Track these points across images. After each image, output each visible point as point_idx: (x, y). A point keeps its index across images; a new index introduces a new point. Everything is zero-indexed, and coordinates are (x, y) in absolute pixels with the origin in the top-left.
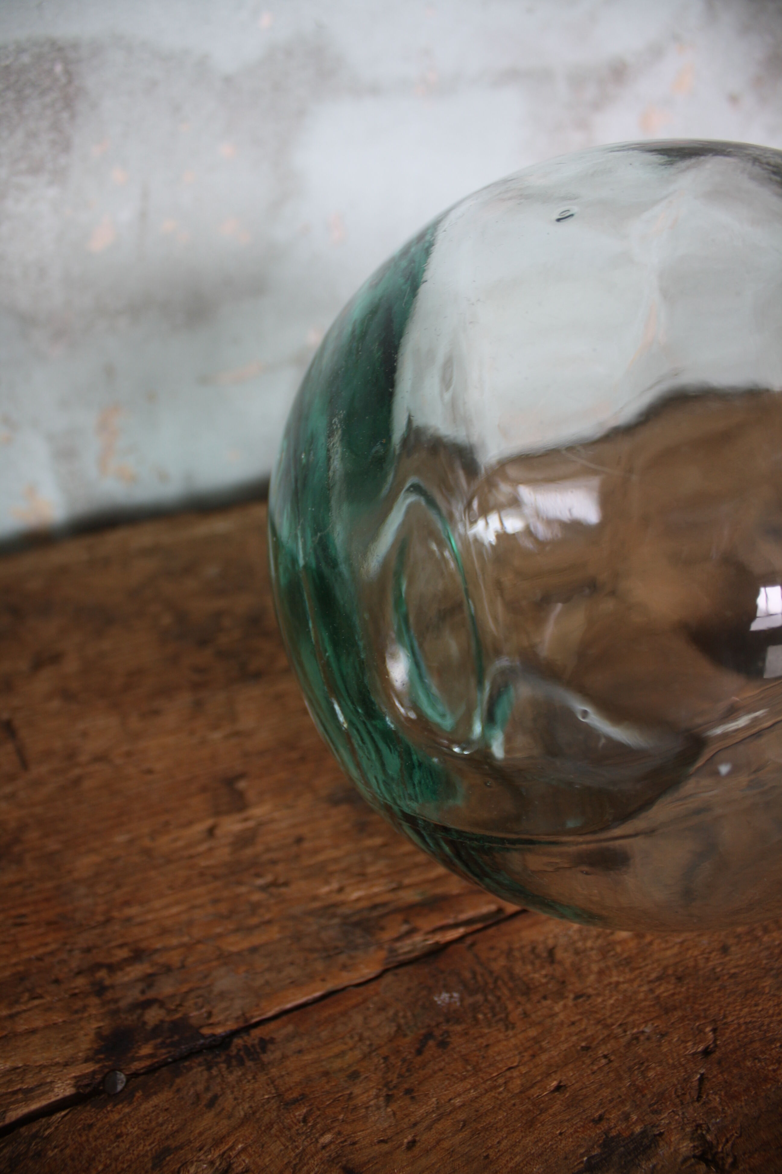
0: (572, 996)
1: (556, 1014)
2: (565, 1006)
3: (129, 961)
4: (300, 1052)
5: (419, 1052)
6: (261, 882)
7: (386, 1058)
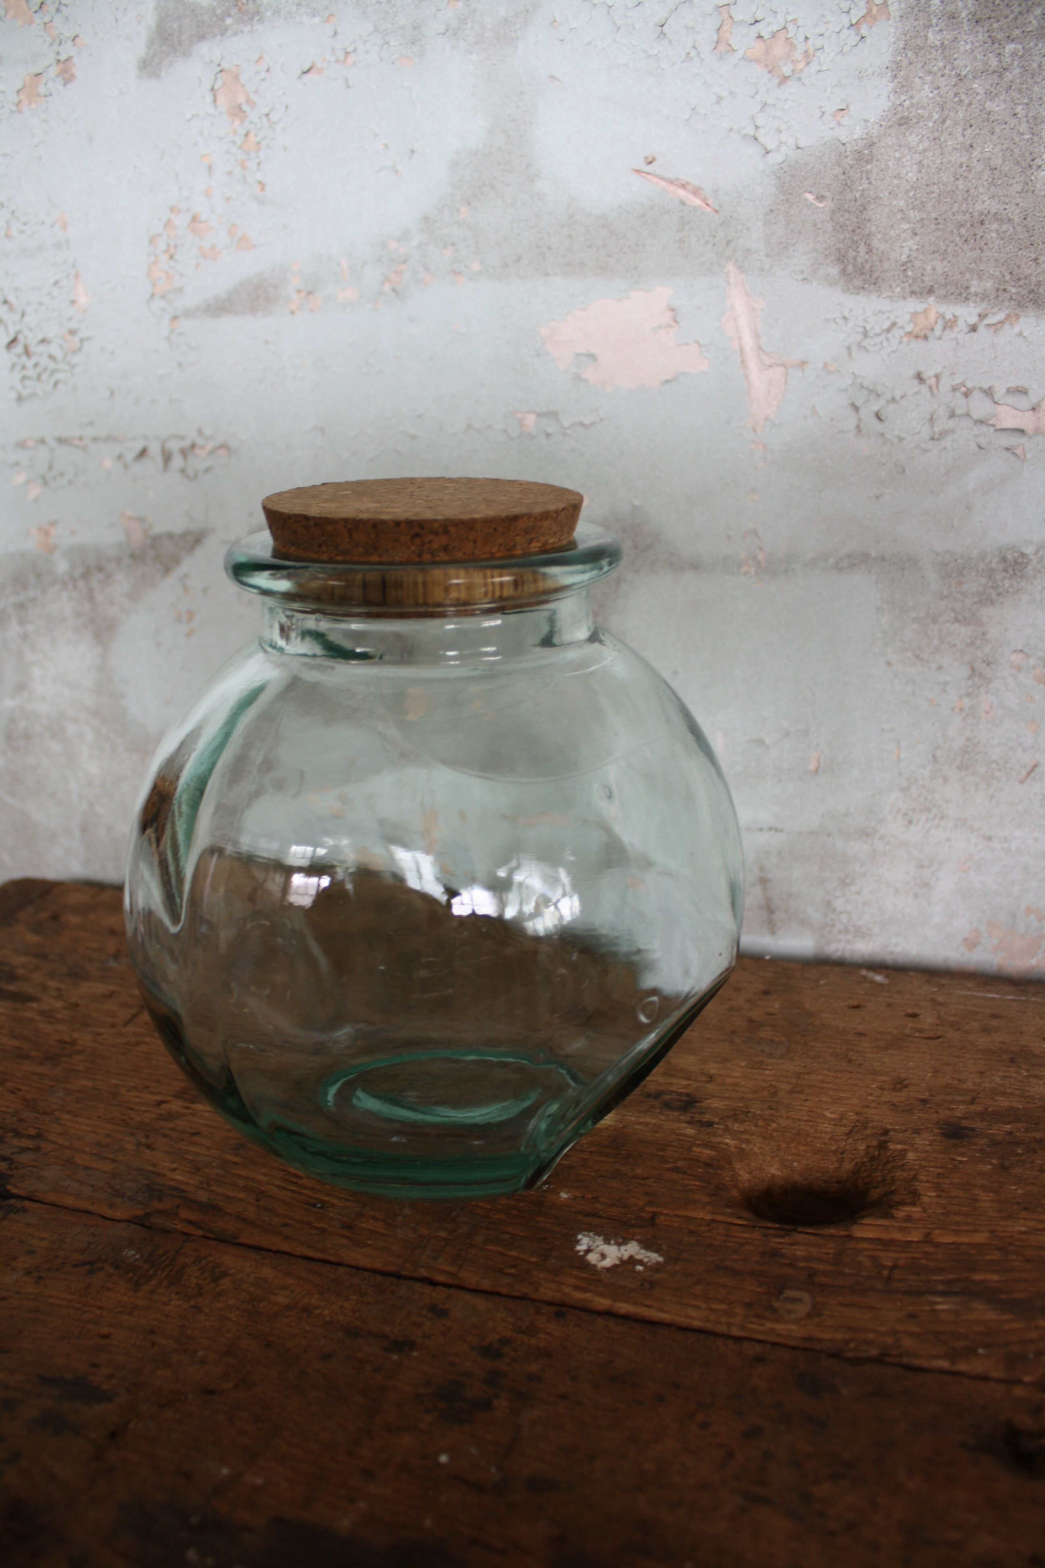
0: (192, 1303)
1: (167, 1304)
2: (179, 1306)
3: (29, 1136)
4: (29, 1224)
5: (75, 1266)
6: (144, 1140)
7: (57, 1257)
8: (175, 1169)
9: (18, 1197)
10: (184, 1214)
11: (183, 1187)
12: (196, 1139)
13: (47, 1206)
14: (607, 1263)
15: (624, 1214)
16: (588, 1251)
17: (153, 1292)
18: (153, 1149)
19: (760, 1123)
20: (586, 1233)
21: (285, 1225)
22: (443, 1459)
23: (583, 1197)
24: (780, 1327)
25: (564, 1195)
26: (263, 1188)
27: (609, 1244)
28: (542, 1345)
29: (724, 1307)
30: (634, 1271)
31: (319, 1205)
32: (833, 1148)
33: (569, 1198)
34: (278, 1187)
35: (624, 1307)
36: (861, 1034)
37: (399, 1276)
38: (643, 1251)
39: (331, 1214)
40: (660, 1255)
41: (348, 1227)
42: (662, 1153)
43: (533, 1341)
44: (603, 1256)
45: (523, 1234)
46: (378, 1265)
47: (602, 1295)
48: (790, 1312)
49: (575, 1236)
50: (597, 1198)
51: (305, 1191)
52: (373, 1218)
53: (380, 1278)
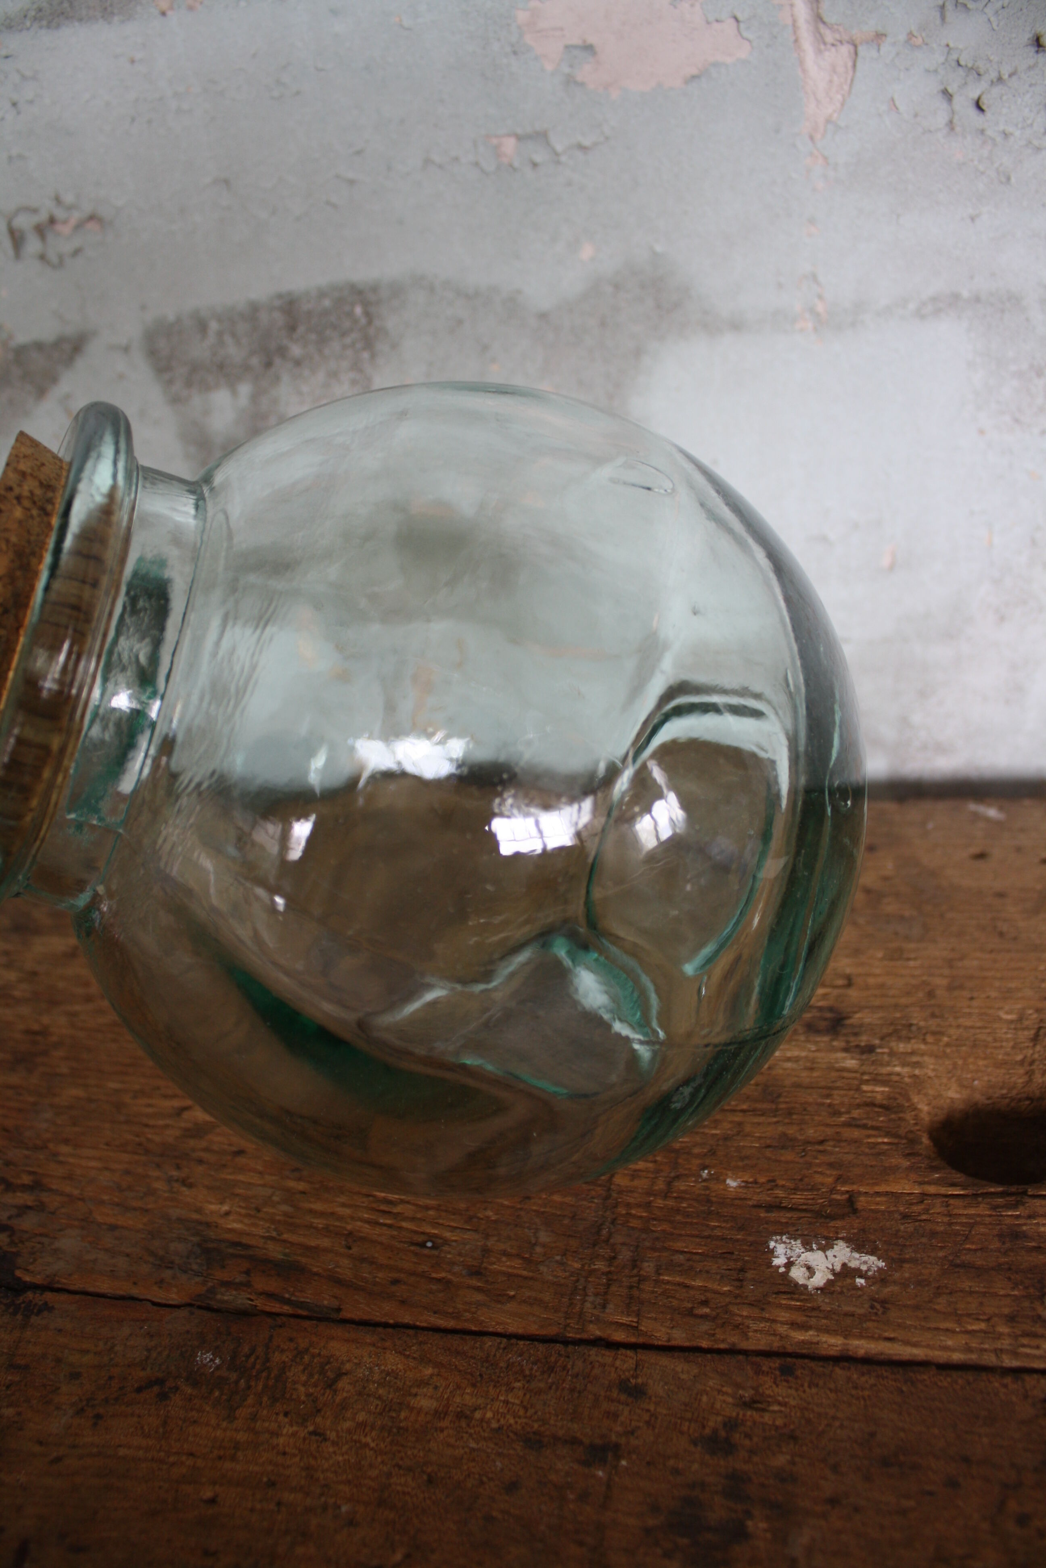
0: (311, 1428)
1: (278, 1435)
2: (294, 1434)
3: (25, 1188)
4: (60, 1331)
5: (139, 1390)
6: (175, 1173)
7: (111, 1378)
8: (227, 1214)
9: (35, 1287)
10: (261, 1283)
11: (245, 1240)
12: (241, 1160)
13: (77, 1297)
14: (819, 1279)
15: (813, 1199)
16: (789, 1264)
17: (254, 1417)
18: (190, 1186)
19: (930, 1038)
20: (778, 1237)
21: (396, 1282)
23: (755, 1182)
25: (732, 1183)
26: (349, 1227)
27: (811, 1250)
28: (779, 1422)
29: (983, 1326)
30: (856, 1288)
31: (429, 1244)
32: (1019, 1057)
33: (740, 1187)
34: (368, 1222)
35: (862, 1346)
36: (1001, 895)
37: (566, 1342)
38: (857, 1255)
39: (449, 1256)
40: (879, 1258)
41: (476, 1272)
42: (828, 1101)
43: (767, 1418)
44: (810, 1270)
45: (700, 1251)
46: (534, 1329)
47: (827, 1331)
49: (766, 1244)
50: (774, 1181)
51: (404, 1224)
52: (505, 1253)
53: (541, 1347)
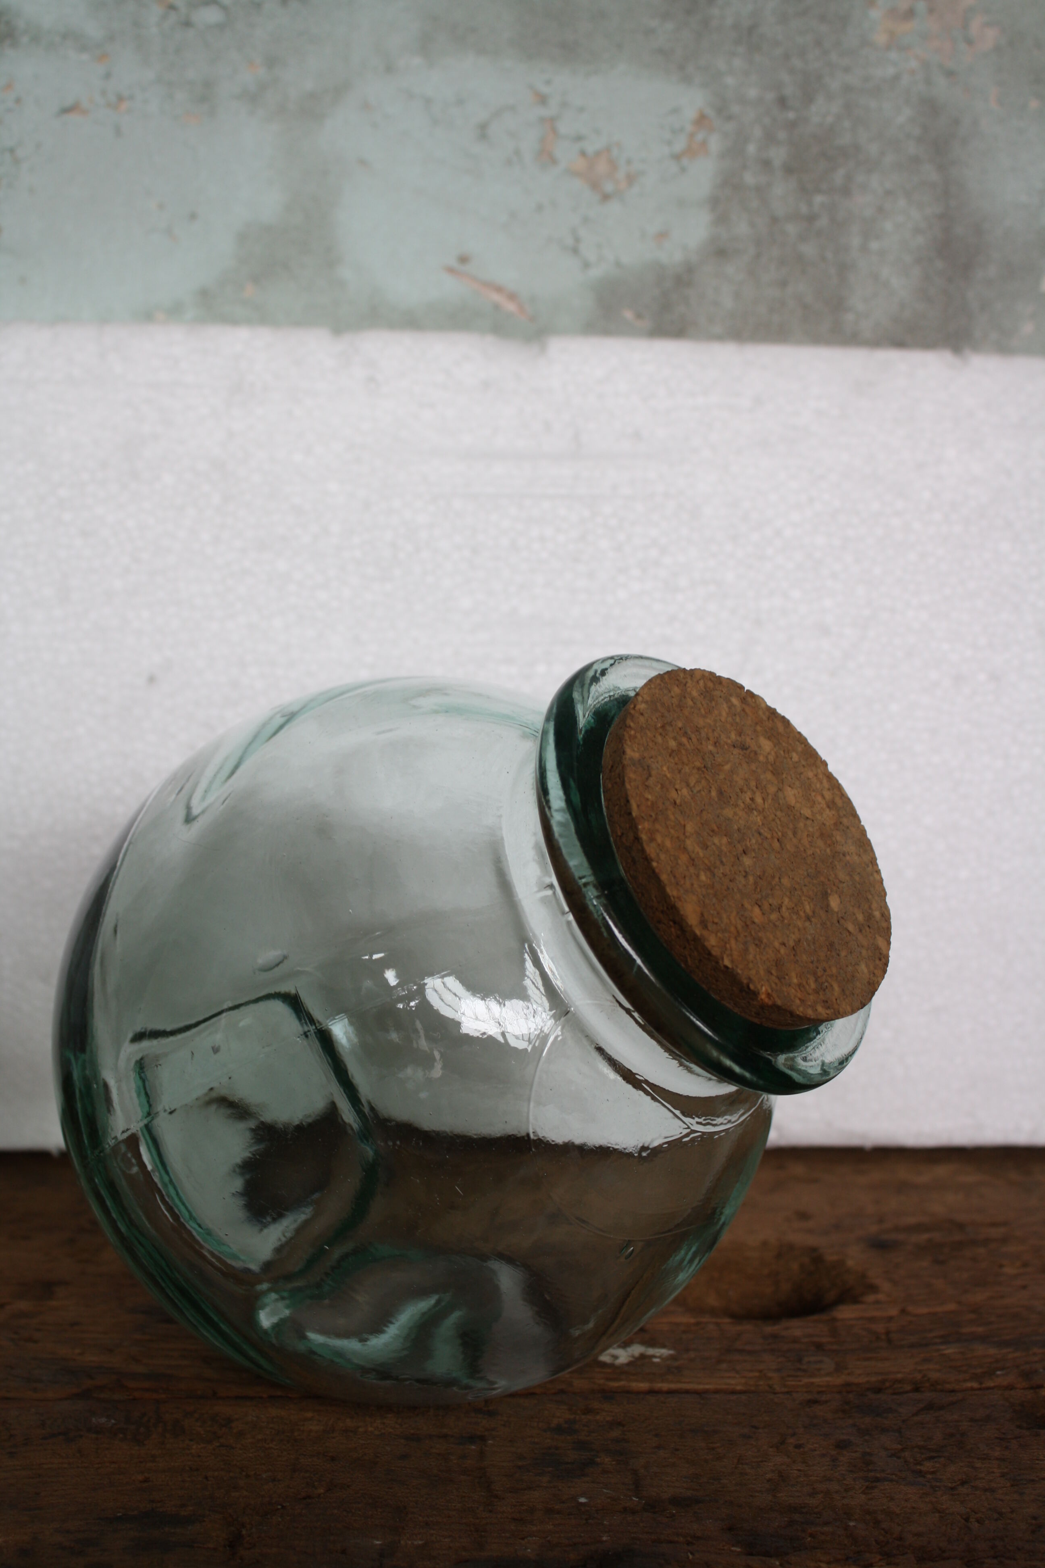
1: (189, 1449)
2: (203, 1448)
8: (82, 1354)
10: (133, 1385)
11: (106, 1365)
12: (81, 1328)
14: (623, 1361)
17: (162, 1443)
18: (35, 1342)
22: (582, 1500)
24: (816, 1380)
27: (614, 1348)
28: (608, 1419)
29: (757, 1374)
30: (653, 1362)
38: (650, 1349)
40: (669, 1349)
43: (598, 1417)
44: (616, 1357)
47: (636, 1381)
48: (819, 1370)
